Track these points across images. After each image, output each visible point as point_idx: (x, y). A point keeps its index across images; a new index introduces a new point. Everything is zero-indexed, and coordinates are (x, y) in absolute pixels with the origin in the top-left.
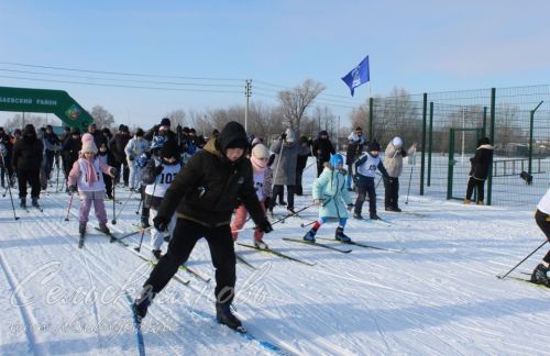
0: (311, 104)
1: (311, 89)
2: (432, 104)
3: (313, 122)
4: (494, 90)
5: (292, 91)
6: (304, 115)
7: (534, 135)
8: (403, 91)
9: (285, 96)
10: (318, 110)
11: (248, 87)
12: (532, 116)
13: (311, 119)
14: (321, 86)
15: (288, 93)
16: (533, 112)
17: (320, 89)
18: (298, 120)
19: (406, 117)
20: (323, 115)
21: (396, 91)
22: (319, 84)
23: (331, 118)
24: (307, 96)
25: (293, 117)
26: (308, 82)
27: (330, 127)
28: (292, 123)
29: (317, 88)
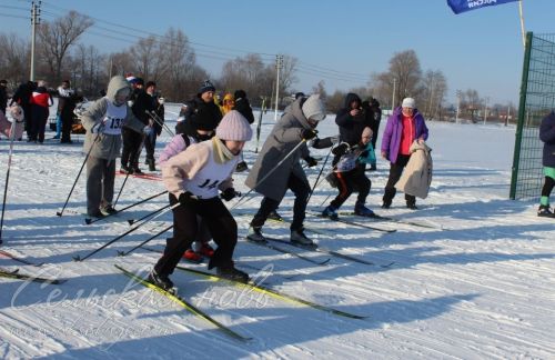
0: (74, 42)
1: (76, 24)
5: (51, 24)
6: (66, 55)
8: (180, 34)
10: (82, 49)
13: (74, 59)
14: (88, 21)
15: (46, 26)
17: (87, 23)
18: (59, 60)
20: (88, 56)
21: (172, 33)
22: (86, 17)
23: (98, 60)
24: (71, 29)
25: (52, 55)
26: (72, 13)
27: (95, 71)
28: (50, 62)
29: (82, 23)
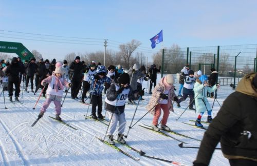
0: (134, 51)
1: (135, 44)
2: (191, 52)
3: (135, 60)
4: (219, 47)
5: (126, 45)
6: (131, 56)
7: (237, 67)
8: (177, 46)
9: (122, 47)
10: (138, 53)
11: (106, 42)
12: (236, 59)
13: (134, 58)
14: (139, 43)
15: (124, 46)
16: (236, 57)
17: (139, 44)
18: (129, 58)
19: (179, 58)
20: (140, 56)
21: (174, 46)
22: (138, 42)
23: (144, 58)
24: (133, 47)
25: (126, 57)
26: (133, 41)
27: (143, 62)
28: (125, 59)
29: (137, 43)
